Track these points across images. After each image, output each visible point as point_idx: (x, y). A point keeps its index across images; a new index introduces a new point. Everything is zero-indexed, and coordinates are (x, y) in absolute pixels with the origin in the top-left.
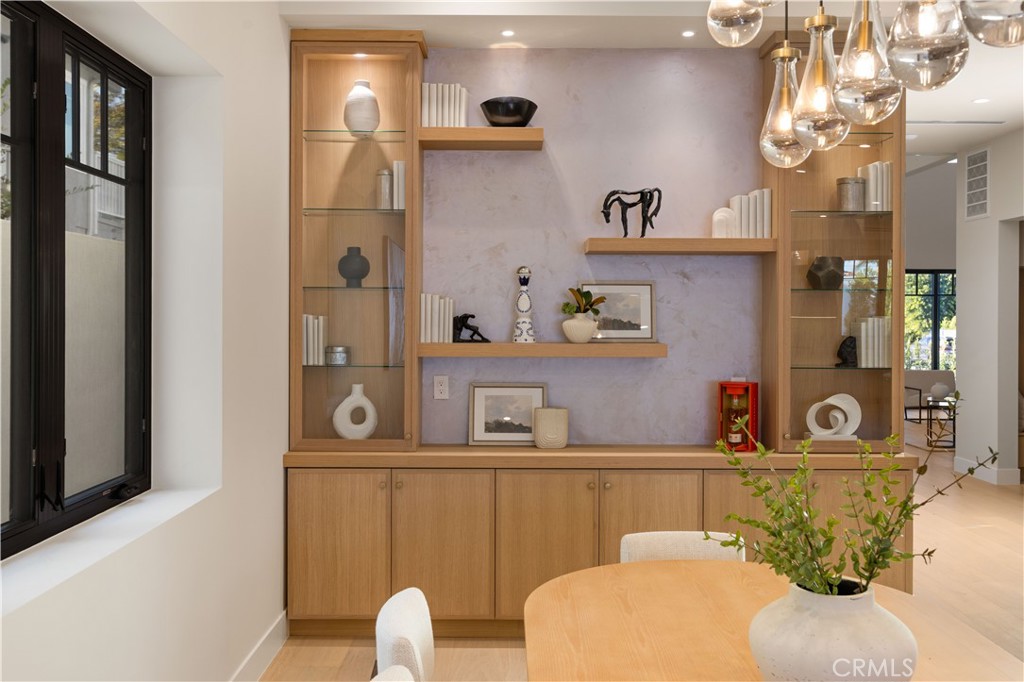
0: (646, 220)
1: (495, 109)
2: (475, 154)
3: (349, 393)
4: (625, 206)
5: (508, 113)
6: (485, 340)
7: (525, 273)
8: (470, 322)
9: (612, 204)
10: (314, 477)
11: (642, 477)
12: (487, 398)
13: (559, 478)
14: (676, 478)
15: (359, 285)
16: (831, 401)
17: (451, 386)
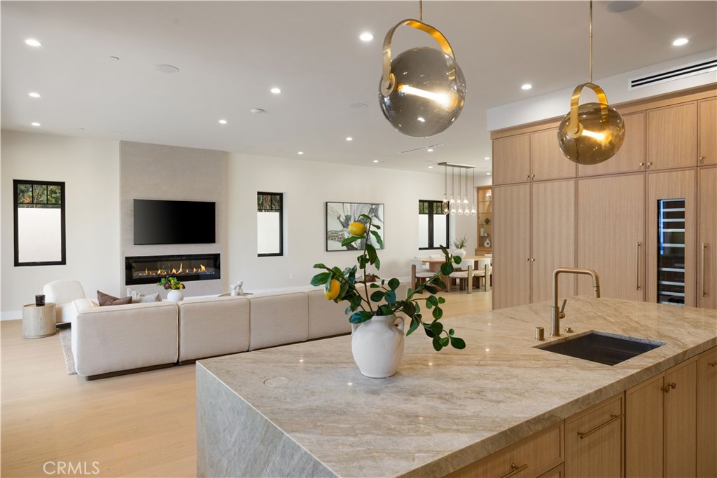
3: (486, 240)
15: (488, 224)
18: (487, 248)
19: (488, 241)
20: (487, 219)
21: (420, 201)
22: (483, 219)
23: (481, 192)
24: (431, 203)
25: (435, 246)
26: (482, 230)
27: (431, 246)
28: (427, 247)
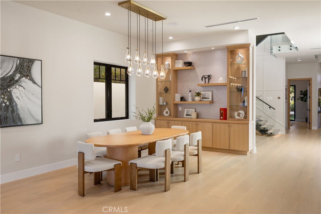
0: (209, 80)
1: (185, 63)
2: (185, 70)
3: (166, 109)
4: (205, 78)
5: (187, 64)
6: (185, 101)
7: (190, 90)
8: (183, 98)
9: (203, 78)
10: (158, 121)
11: (203, 123)
12: (187, 110)
13: (191, 123)
14: (208, 123)
15: (167, 92)
16: (239, 112)
17: (182, 108)
18: (166, 117)
19: (167, 110)
20: (166, 87)
21: (95, 63)
22: (161, 88)
23: (160, 59)
24: (109, 67)
25: (113, 117)
26: (161, 99)
27: (109, 117)
28: (104, 117)
